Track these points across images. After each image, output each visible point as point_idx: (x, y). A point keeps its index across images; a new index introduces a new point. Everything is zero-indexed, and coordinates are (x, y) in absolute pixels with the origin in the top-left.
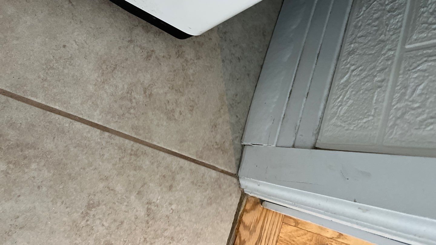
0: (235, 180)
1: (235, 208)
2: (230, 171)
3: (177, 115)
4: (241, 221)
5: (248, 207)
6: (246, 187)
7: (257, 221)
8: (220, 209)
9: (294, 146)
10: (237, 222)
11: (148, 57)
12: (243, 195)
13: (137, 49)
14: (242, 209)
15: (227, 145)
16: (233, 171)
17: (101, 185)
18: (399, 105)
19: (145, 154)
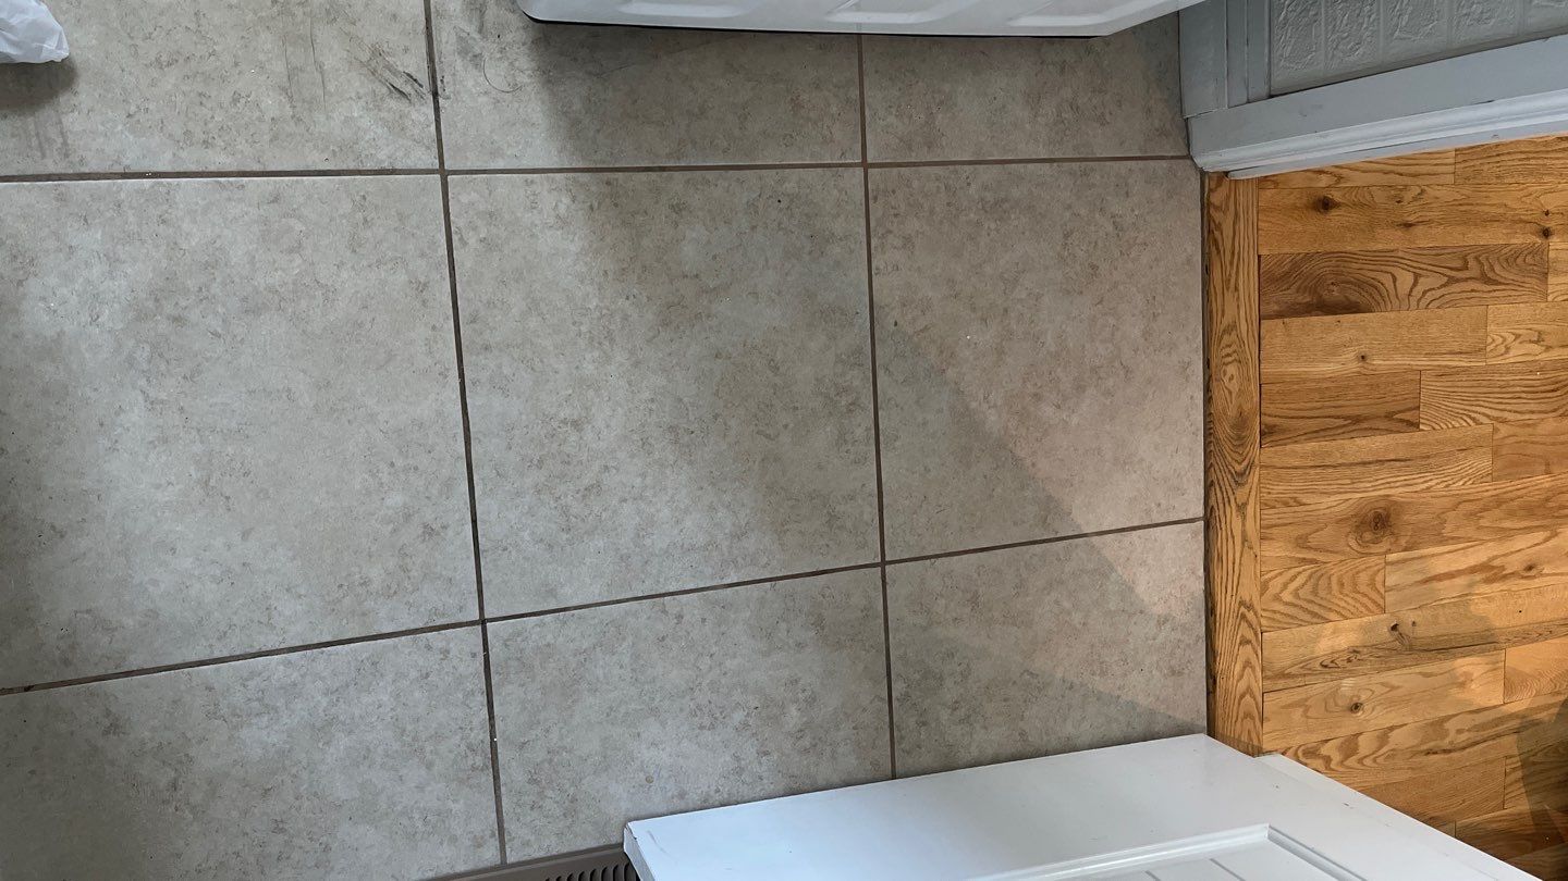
0: (1189, 162)
1: (1198, 192)
2: (1179, 154)
3: (1108, 117)
4: (1209, 204)
5: (1213, 185)
6: (1205, 164)
7: (1228, 197)
8: (1183, 199)
9: (1248, 102)
10: (1205, 206)
11: (1062, 70)
12: (1203, 173)
13: (1051, 67)
14: (1206, 189)
15: (1168, 126)
16: (1185, 153)
17: (1068, 214)
18: (1333, 37)
19: (1092, 170)
